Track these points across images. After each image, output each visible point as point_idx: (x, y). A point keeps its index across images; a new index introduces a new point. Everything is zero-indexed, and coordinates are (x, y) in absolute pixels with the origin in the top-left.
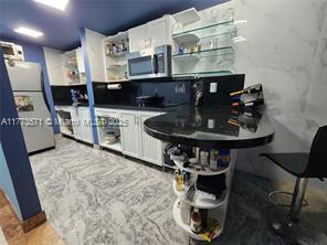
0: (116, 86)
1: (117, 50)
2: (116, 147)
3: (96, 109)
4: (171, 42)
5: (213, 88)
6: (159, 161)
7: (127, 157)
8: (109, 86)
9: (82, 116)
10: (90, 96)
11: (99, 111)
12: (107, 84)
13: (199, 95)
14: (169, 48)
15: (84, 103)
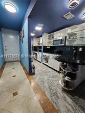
0: (49, 47)
1: (51, 37)
2: (47, 64)
6: (58, 70)
7: (49, 67)
8: (47, 47)
9: (39, 54)
10: (42, 49)
11: (44, 54)
14: (66, 37)
15: (41, 51)
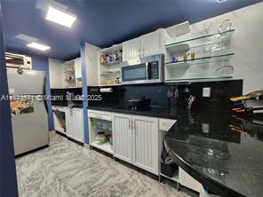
0: (108, 90)
1: (111, 59)
3: (89, 111)
4: (164, 52)
5: (206, 92)
6: (155, 170)
8: (102, 90)
11: (92, 113)
12: (99, 88)
13: (192, 99)
14: (163, 56)
